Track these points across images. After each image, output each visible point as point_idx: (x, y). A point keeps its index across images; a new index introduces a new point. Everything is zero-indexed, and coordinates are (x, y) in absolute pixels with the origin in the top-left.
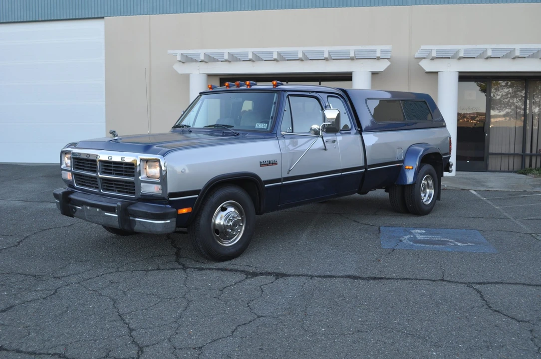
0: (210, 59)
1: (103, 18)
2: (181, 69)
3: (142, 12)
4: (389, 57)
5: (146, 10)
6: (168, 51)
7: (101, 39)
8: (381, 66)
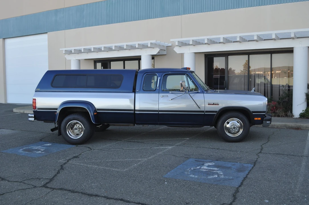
0: (79, 52)
1: (47, 33)
2: (68, 57)
3: (62, 29)
4: (171, 45)
5: (63, 28)
6: (60, 49)
7: (46, 43)
8: (155, 52)
